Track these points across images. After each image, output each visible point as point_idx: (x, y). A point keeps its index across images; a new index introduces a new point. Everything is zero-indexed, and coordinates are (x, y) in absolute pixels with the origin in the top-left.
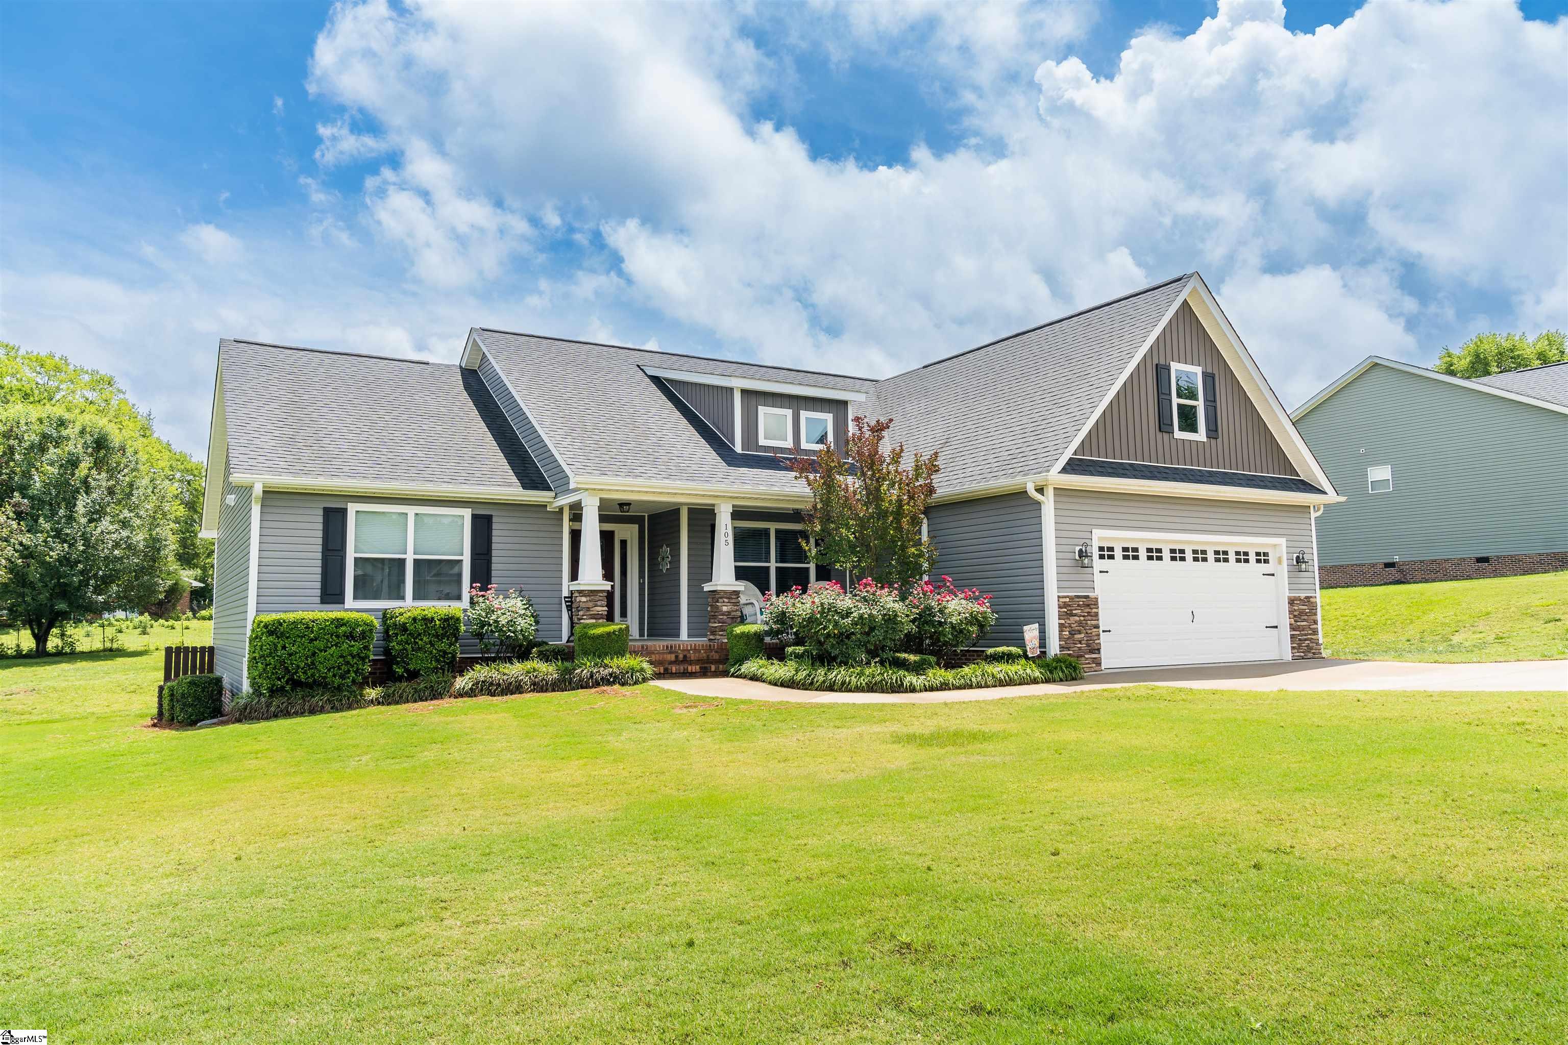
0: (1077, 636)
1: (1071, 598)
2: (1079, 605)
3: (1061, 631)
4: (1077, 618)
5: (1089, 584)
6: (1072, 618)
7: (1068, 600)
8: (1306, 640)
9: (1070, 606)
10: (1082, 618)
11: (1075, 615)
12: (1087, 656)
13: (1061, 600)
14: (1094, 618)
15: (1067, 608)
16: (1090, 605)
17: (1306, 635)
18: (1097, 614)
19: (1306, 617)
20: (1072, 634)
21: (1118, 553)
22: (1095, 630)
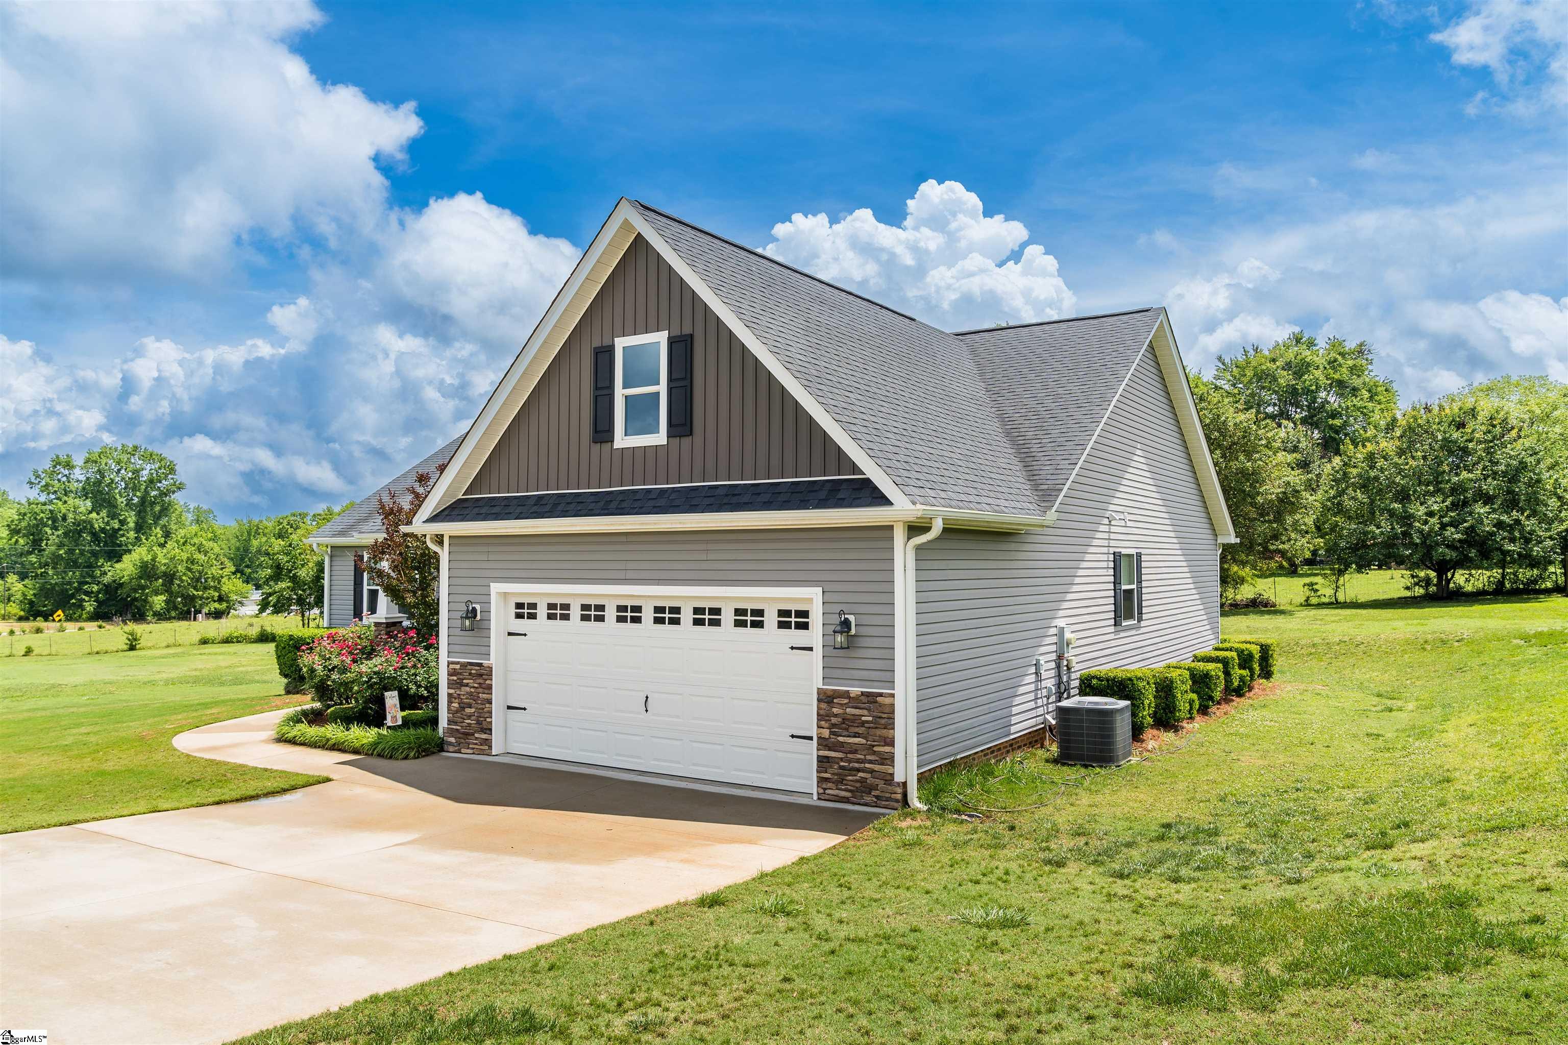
0: (468, 710)
1: (464, 665)
2: (470, 674)
3: (450, 702)
4: (468, 689)
5: (483, 649)
6: (463, 688)
7: (458, 667)
8: (858, 770)
9: (460, 674)
10: (472, 690)
11: (467, 685)
12: (476, 735)
13: (452, 666)
14: (486, 691)
15: (458, 675)
16: (483, 674)
17: (858, 761)
18: (490, 687)
19: (861, 730)
20: (462, 708)
21: (542, 611)
22: (487, 705)
